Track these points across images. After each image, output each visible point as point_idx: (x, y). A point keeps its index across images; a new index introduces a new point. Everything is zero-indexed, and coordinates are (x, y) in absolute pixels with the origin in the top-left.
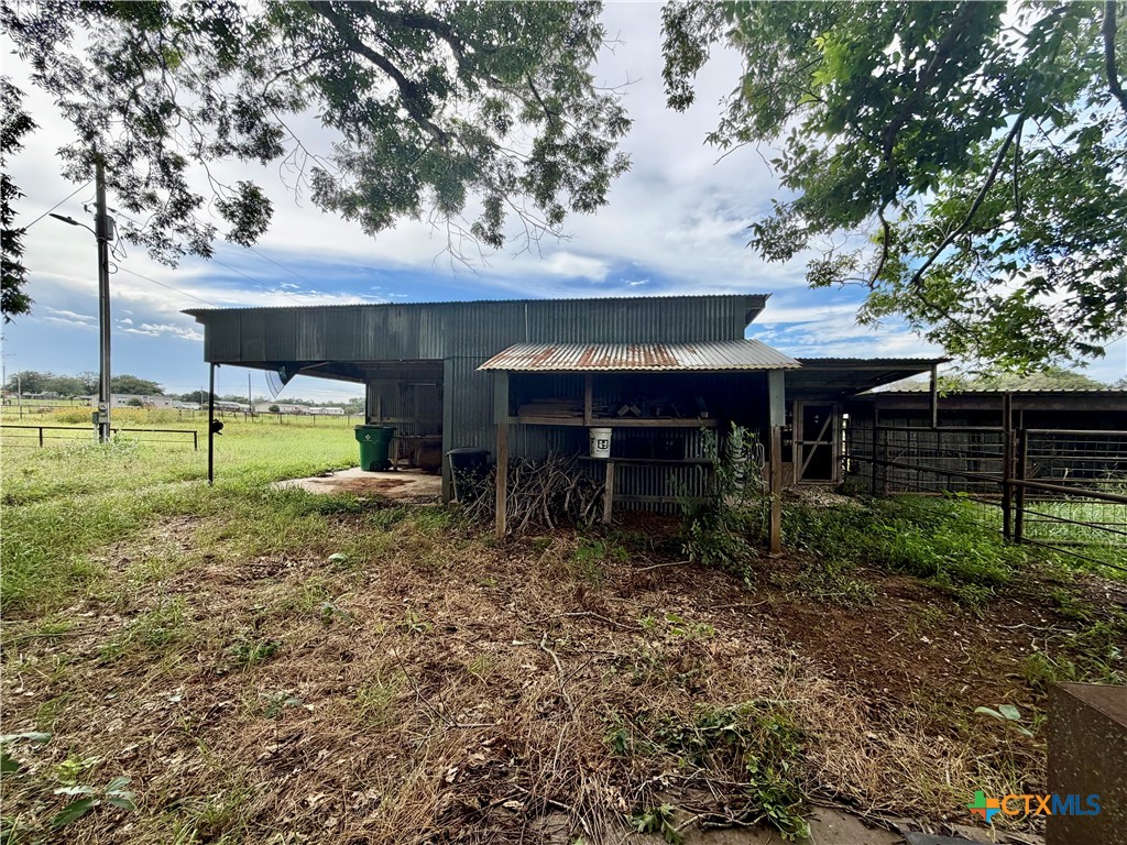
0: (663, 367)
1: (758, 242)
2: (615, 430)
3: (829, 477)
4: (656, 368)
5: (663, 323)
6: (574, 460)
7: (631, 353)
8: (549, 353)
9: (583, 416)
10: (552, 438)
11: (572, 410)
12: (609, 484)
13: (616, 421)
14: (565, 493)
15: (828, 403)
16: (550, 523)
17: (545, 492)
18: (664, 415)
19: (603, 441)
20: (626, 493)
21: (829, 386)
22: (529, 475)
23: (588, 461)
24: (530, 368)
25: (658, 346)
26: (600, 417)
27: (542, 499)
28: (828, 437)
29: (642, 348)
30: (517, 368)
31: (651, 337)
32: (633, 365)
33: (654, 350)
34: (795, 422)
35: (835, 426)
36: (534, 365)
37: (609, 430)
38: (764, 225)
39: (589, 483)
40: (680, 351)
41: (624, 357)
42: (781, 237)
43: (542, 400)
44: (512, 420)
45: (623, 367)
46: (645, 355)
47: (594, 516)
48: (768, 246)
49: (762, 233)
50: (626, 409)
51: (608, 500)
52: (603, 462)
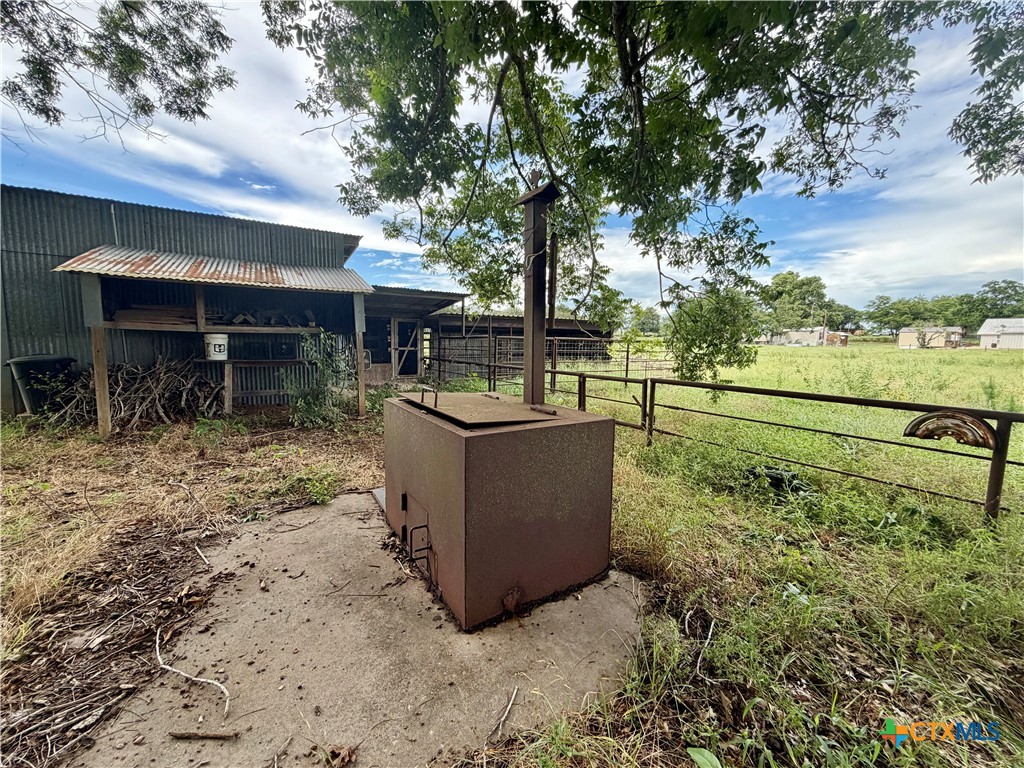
0: (270, 284)
1: (345, 199)
2: (231, 336)
3: (416, 373)
4: (264, 284)
5: (274, 247)
6: (189, 363)
7: (242, 269)
8: (148, 261)
9: (196, 323)
10: (161, 345)
11: (183, 317)
12: (228, 382)
13: (232, 328)
14: (181, 393)
15: (414, 321)
16: (166, 419)
17: (156, 393)
18: (278, 324)
19: (220, 346)
20: (247, 389)
21: (412, 308)
22: (136, 379)
23: (205, 363)
24: (128, 274)
25: (270, 265)
26: (215, 324)
27: (154, 400)
28: (415, 344)
29: (253, 266)
30: (111, 273)
31: (263, 258)
32: (243, 281)
33: (266, 269)
34: (392, 333)
35: (419, 337)
36: (133, 271)
37: (226, 336)
38: (347, 186)
39: (206, 383)
40: (289, 272)
41: (235, 273)
42: (360, 199)
43: (144, 306)
44: (109, 325)
45: (234, 281)
46: (256, 273)
47: (214, 409)
48: (353, 202)
49: (347, 193)
50: (241, 318)
51: (228, 396)
52: (221, 364)
